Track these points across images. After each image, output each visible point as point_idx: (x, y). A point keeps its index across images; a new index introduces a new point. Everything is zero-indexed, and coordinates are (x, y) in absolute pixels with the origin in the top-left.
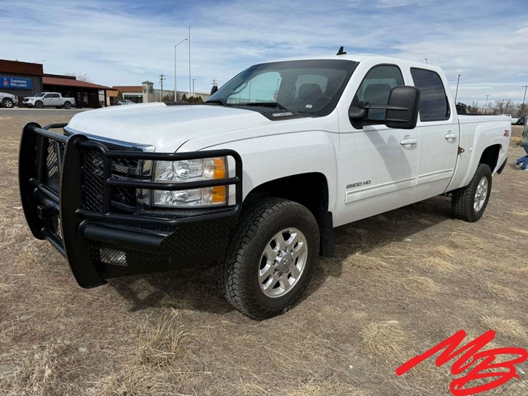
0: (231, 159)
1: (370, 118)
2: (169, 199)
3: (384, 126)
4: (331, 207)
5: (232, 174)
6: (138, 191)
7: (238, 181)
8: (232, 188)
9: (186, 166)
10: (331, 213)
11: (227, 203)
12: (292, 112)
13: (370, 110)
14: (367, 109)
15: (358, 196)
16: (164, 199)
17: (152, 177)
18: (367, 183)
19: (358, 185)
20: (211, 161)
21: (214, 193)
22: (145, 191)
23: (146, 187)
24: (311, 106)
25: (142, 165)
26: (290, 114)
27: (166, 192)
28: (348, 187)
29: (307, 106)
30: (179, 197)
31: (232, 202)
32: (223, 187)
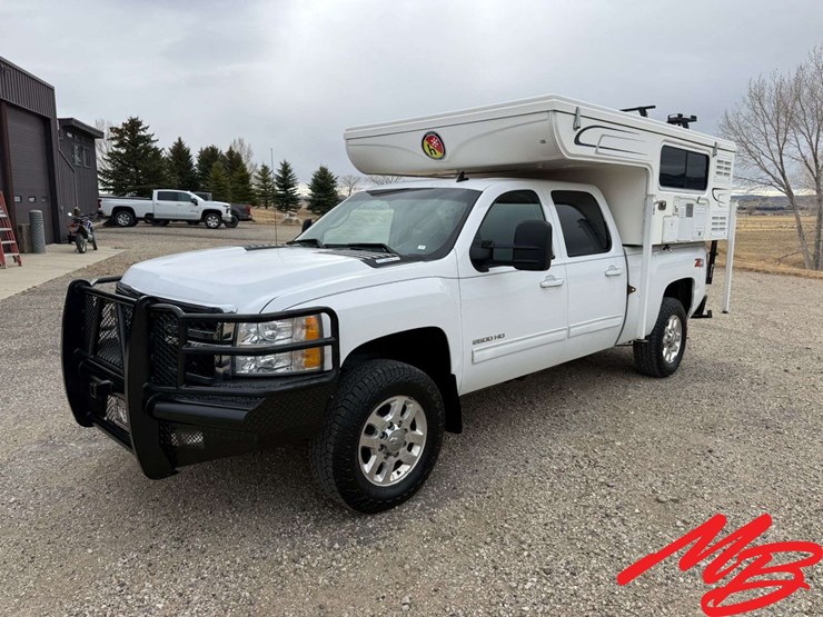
0: (326, 317)
1: (495, 258)
2: (253, 366)
3: (512, 268)
4: (455, 370)
5: (327, 333)
6: (217, 358)
7: (335, 342)
8: (328, 350)
9: (274, 328)
10: (454, 376)
11: (323, 367)
12: (400, 256)
13: (495, 250)
14: (492, 249)
15: (489, 353)
16: (248, 366)
17: (233, 342)
18: (499, 337)
19: (488, 339)
20: (303, 320)
21: (307, 356)
22: (225, 358)
23: (226, 353)
24: (424, 248)
25: (222, 327)
26: (398, 258)
27: (249, 358)
28: (474, 343)
29: (420, 247)
30: (265, 363)
31: (328, 365)
32: (317, 349)
